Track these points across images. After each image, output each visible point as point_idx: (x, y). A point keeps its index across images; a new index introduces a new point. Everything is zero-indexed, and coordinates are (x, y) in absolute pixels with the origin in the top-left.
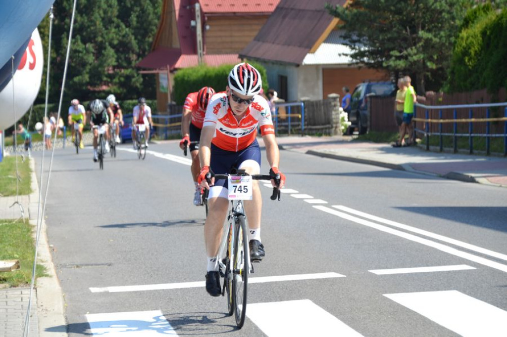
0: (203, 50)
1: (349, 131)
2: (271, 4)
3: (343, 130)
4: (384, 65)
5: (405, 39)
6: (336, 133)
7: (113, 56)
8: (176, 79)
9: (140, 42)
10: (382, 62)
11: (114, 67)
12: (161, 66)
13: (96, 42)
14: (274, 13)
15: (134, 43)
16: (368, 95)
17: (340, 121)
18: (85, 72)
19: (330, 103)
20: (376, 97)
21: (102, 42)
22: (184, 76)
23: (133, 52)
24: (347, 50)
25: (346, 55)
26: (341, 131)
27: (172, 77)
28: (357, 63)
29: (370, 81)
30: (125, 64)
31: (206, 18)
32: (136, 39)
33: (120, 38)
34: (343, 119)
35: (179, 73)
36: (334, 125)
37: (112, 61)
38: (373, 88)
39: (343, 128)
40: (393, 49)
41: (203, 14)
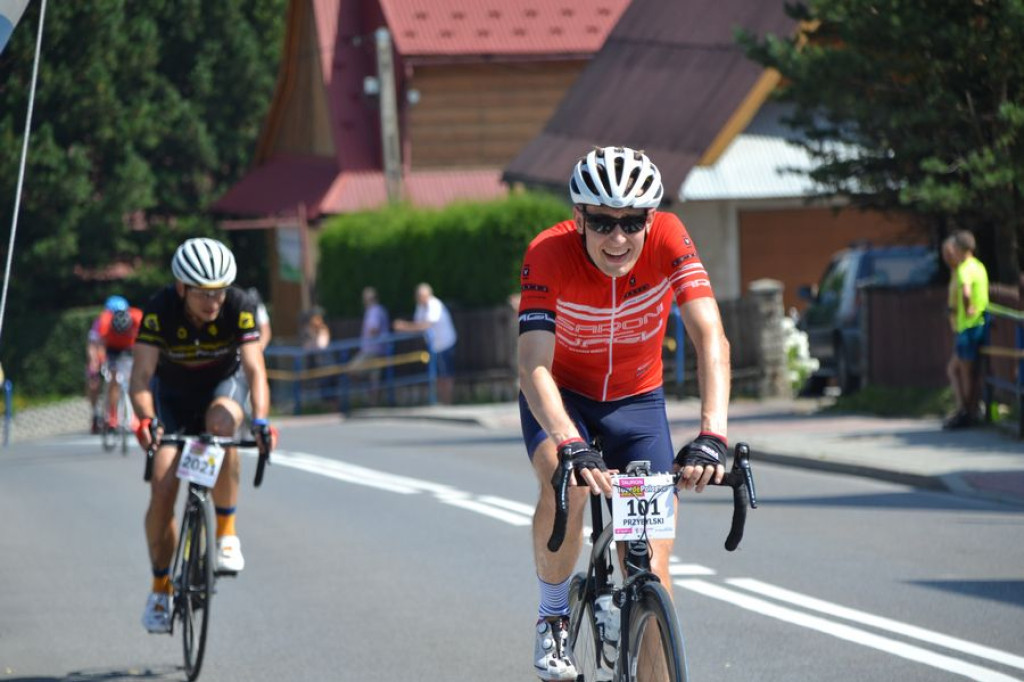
0: (402, 159)
1: (813, 387)
2: (593, 30)
3: (794, 384)
4: (904, 198)
5: (962, 128)
6: (774, 392)
7: (145, 181)
8: (324, 246)
9: (222, 142)
10: (898, 192)
11: (149, 213)
12: (283, 207)
13: (96, 143)
14: (598, 54)
15: (205, 141)
16: (863, 284)
17: (784, 358)
18: (65, 227)
19: (755, 308)
20: (885, 290)
21: (112, 142)
22: (346, 235)
23: (203, 167)
24: (800, 158)
25: (798, 172)
26: (790, 386)
27: (312, 238)
28: (828, 195)
29: (869, 244)
30: (179, 203)
31: (409, 72)
32: (210, 129)
33: (167, 130)
34: (794, 352)
35: (332, 227)
36: (769, 370)
37: (144, 196)
38: (880, 265)
39: (794, 376)
40: (929, 154)
41: (399, 59)
